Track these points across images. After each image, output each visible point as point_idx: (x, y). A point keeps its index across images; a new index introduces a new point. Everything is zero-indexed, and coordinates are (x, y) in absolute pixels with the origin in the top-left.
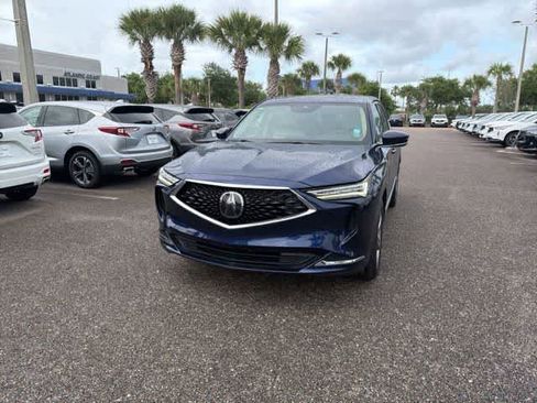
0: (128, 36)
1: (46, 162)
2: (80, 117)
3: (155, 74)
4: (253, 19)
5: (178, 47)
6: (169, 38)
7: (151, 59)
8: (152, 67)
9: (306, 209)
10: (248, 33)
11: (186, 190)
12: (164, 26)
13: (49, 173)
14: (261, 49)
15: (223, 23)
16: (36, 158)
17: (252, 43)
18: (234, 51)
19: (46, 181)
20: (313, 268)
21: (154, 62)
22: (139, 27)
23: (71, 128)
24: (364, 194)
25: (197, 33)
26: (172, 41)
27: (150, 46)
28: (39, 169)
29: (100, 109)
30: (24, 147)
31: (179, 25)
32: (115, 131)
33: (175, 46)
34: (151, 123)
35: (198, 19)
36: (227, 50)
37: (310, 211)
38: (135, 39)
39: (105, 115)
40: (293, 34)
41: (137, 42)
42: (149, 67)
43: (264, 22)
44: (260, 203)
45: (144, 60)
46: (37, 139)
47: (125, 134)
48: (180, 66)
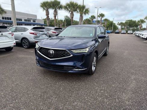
0: (42, 8)
1: (15, 41)
2: (25, 30)
3: (49, 19)
4: (76, 4)
6: (53, 9)
7: (48, 14)
8: (49, 17)
9: (70, 55)
10: (74, 7)
12: (52, 5)
13: (15, 44)
14: (77, 12)
15: (68, 5)
16: (12, 40)
17: (75, 10)
18: (70, 12)
19: (14, 46)
20: (72, 71)
21: (49, 15)
22: (46, 7)
23: (23, 33)
24: (87, 51)
25: (61, 7)
26: (54, 10)
27: (48, 11)
28: (12, 43)
29: (30, 28)
30: (8, 37)
31: (55, 5)
32: (33, 34)
33: (55, 11)
34: (43, 32)
35: (61, 4)
36: (69, 12)
37: (71, 56)
38: (44, 9)
39: (31, 29)
40: (86, 7)
41: (45, 10)
42: (48, 17)
43: (79, 4)
44: (58, 53)
45: (47, 15)
46: (12, 35)
47: (36, 34)
48: (56, 16)
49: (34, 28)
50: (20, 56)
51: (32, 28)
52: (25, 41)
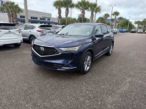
0: (55, 7)
1: (22, 38)
2: (33, 28)
3: (61, 17)
4: (87, 2)
5: (67, 10)
6: (65, 7)
7: (60, 13)
8: (61, 15)
10: (85, 6)
11: (35, 46)
12: (63, 4)
13: (22, 41)
14: (89, 10)
15: (79, 3)
16: (20, 37)
17: (87, 9)
18: (82, 11)
19: (21, 43)
20: (61, 69)
21: (61, 14)
22: (58, 5)
23: (31, 30)
24: (76, 50)
25: (72, 6)
26: (66, 8)
27: (60, 10)
28: (20, 40)
31: (67, 4)
32: (40, 31)
33: (66, 9)
34: (50, 29)
35: (73, 2)
36: (80, 10)
37: (60, 54)
38: (57, 8)
39: (38, 27)
40: (98, 5)
41: (57, 9)
42: (60, 15)
43: (90, 3)
45: (59, 14)
46: (20, 32)
47: (42, 32)
48: (67, 15)
49: (41, 26)
50: (25, 52)
51: (39, 25)
52: (32, 38)
